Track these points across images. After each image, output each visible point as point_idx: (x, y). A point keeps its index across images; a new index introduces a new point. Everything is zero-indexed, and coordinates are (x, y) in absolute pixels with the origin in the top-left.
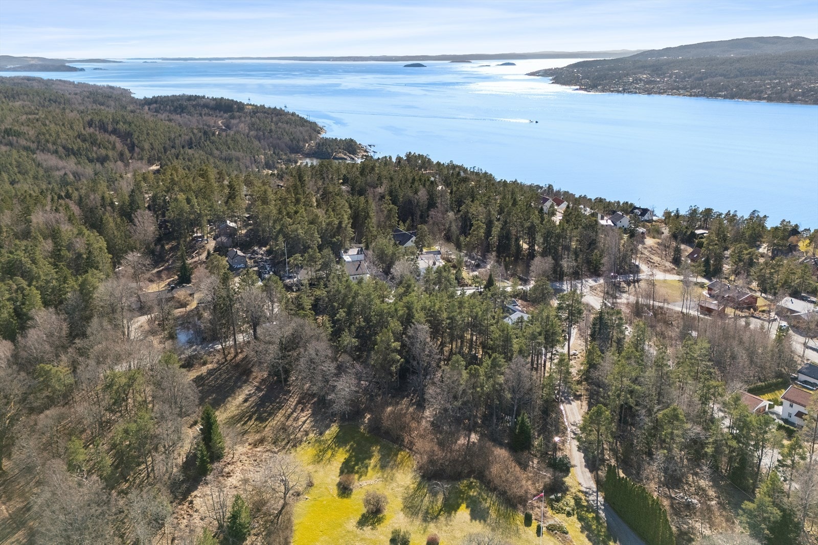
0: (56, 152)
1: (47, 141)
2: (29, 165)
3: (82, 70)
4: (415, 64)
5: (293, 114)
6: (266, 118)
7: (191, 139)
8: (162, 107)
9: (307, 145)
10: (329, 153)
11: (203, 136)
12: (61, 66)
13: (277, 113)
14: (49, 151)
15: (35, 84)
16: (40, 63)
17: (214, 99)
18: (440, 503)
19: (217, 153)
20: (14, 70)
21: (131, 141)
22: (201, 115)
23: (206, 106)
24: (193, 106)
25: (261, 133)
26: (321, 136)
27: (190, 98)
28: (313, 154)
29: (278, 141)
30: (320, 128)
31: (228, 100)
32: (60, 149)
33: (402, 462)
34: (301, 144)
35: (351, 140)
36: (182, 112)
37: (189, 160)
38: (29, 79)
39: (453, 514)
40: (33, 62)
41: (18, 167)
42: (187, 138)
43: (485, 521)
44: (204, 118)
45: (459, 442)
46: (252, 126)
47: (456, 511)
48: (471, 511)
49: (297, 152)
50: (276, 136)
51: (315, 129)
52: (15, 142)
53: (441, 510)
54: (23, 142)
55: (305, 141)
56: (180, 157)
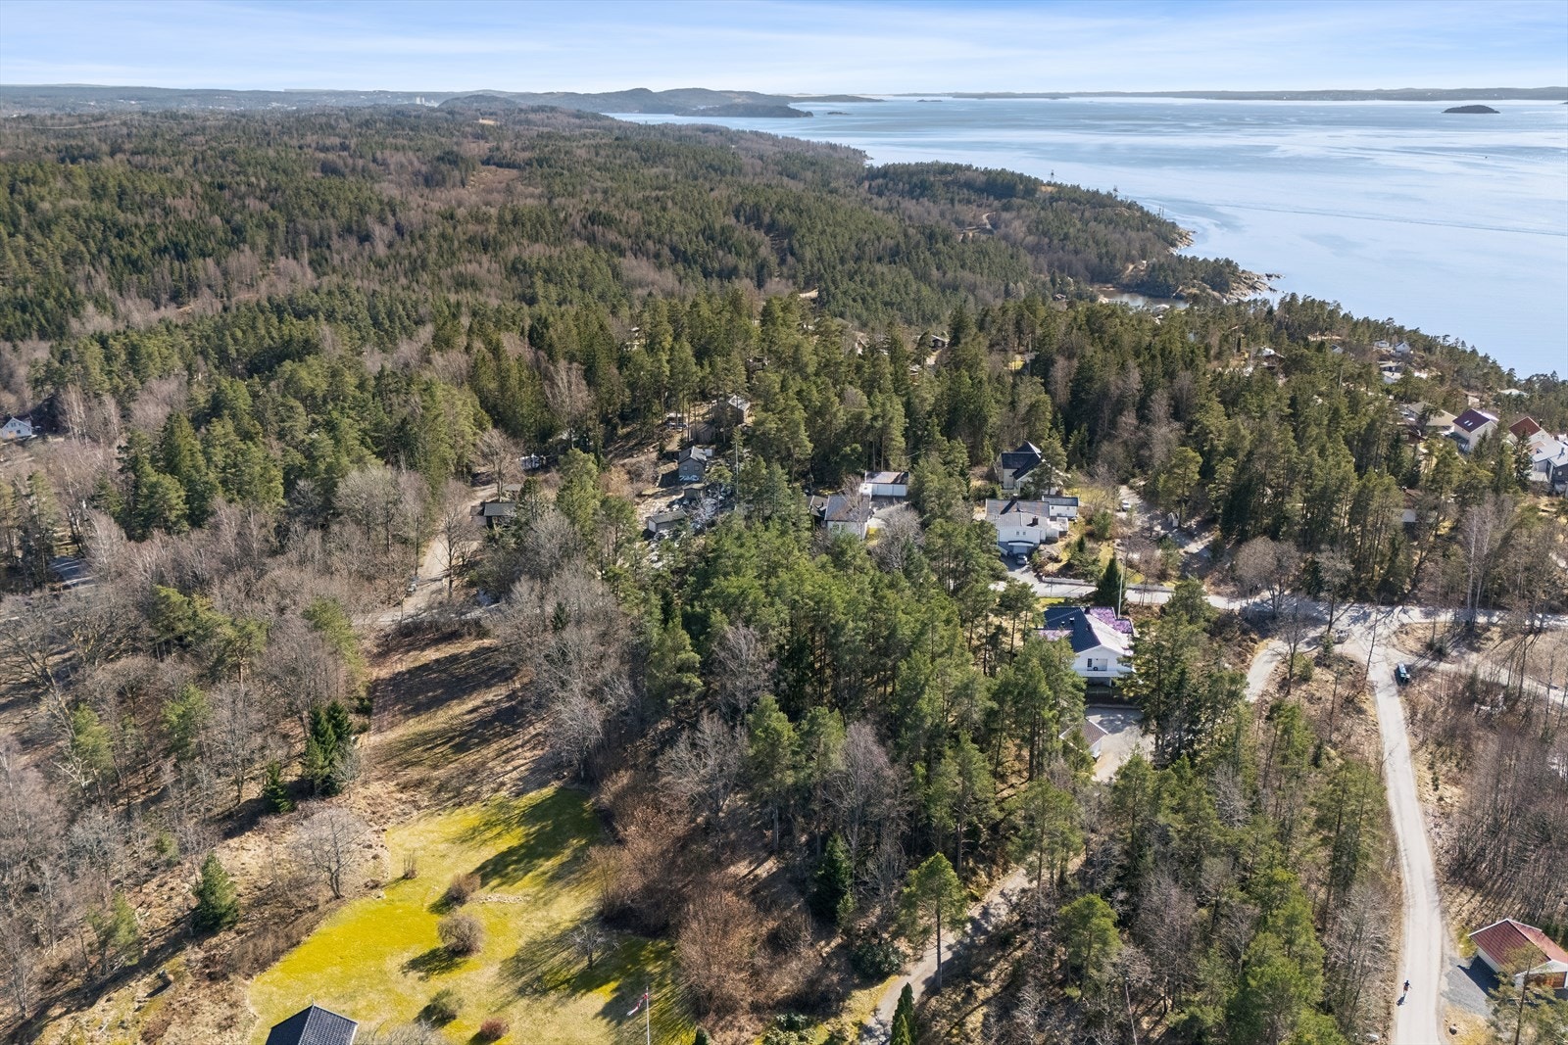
0: (657, 256)
1: (649, 236)
2: (602, 276)
3: (809, 114)
4: (1473, 107)
5: (1131, 206)
6: (1074, 210)
7: (898, 245)
8: (890, 185)
9: (1131, 267)
10: (1168, 287)
11: (922, 243)
12: (778, 107)
13: (1098, 204)
14: (646, 254)
15: (712, 138)
16: (750, 101)
17: (987, 172)
18: (576, 969)
19: (935, 273)
20: (704, 113)
21: (790, 243)
22: (952, 201)
23: (969, 185)
24: (946, 184)
25: (1047, 240)
26: (1175, 252)
27: (944, 170)
28: (1137, 285)
29: (1072, 257)
30: (1180, 235)
31: (1013, 174)
32: (666, 251)
33: (593, 879)
34: (1118, 265)
35: (1228, 263)
36: (922, 195)
37: (872, 284)
38: (706, 129)
39: (578, 995)
40: (738, 101)
41: (581, 277)
42: (891, 243)
43: (619, 1023)
44: (958, 207)
45: (732, 869)
46: (1036, 227)
47: (589, 990)
48: (616, 1000)
49: (1107, 281)
50: (1072, 247)
51: (1168, 234)
52: (599, 235)
53: (568, 981)
54: (612, 236)
55: (1130, 259)
56: (858, 278)
